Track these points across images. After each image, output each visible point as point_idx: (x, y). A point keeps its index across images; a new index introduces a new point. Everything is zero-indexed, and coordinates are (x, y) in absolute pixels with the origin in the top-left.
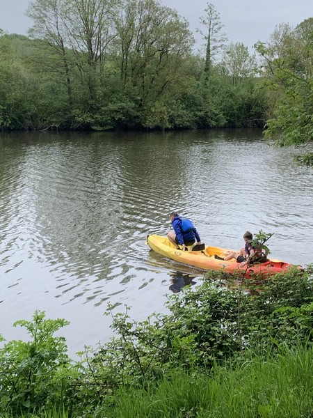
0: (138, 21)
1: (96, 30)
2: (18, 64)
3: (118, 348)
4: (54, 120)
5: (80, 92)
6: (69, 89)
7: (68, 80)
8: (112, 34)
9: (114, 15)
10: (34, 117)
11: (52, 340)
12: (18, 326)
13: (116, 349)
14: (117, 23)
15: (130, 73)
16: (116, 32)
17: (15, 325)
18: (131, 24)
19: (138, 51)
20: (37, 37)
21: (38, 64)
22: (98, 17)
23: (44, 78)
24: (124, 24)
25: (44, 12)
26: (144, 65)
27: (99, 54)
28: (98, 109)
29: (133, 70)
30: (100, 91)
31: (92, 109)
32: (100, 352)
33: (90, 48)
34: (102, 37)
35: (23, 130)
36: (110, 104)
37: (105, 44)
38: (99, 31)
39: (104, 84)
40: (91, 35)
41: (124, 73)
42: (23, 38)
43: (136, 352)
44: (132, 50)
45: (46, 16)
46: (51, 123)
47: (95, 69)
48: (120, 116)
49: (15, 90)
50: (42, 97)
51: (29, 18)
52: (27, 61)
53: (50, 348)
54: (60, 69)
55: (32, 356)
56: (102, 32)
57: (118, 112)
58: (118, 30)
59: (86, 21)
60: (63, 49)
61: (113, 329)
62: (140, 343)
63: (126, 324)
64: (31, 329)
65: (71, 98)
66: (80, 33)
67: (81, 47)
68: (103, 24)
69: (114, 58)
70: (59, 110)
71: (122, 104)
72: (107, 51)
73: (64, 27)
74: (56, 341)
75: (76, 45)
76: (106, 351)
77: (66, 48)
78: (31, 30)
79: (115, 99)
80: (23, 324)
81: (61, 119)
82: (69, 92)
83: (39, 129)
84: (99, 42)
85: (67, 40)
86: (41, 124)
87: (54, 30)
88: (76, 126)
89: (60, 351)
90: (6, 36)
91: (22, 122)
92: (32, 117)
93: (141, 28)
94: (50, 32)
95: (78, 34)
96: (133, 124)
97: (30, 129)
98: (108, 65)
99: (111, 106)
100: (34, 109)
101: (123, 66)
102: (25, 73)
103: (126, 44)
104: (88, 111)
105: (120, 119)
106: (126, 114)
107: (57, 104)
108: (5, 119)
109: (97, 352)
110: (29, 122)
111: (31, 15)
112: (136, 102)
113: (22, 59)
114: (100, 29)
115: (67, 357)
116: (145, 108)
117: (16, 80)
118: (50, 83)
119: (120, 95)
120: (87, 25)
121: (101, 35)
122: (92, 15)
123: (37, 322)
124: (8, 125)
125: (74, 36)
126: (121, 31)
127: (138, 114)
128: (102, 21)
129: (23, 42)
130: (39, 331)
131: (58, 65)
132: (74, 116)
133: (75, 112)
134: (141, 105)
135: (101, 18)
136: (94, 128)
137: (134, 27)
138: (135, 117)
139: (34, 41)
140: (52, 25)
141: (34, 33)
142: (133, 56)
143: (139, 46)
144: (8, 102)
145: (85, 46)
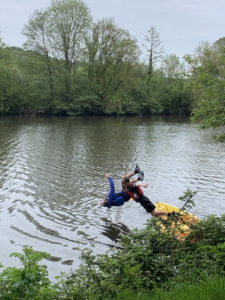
0: (101, 38)
1: (71, 44)
2: (15, 67)
3: (85, 273)
4: (41, 107)
5: (59, 88)
6: (52, 85)
7: (51, 79)
8: (83, 47)
9: (84, 34)
10: (26, 105)
11: (37, 267)
12: (13, 256)
13: (83, 274)
14: (86, 39)
15: (95, 75)
16: (85, 46)
17: (11, 256)
18: (96, 40)
19: (101, 59)
20: (29, 49)
21: (30, 68)
22: (72, 36)
23: (34, 78)
24: (91, 40)
25: (35, 31)
26: (105, 69)
27: (73, 61)
28: (72, 100)
29: (97, 72)
30: (73, 87)
31: (68, 100)
32: (71, 276)
33: (67, 57)
34: (75, 49)
35: (18, 114)
36: (80, 96)
37: (77, 54)
38: (74, 45)
39: (76, 82)
40: (68, 48)
41: (91, 75)
42: (19, 49)
43: (98, 277)
44: (96, 58)
45: (36, 34)
46: (38, 109)
47: (70, 71)
48: (88, 105)
49: (13, 86)
50: (32, 91)
51: (24, 36)
52: (22, 65)
53: (36, 274)
54: (45, 72)
55: (23, 279)
56: (75, 46)
57: (86, 102)
58: (87, 44)
59: (64, 38)
60: (48, 58)
61: (82, 260)
62: (100, 270)
63: (90, 256)
64: (22, 259)
65: (52, 92)
66: (60, 46)
67: (61, 56)
68: (76, 41)
69: (83, 64)
70: (44, 101)
71: (89, 96)
72: (79, 59)
73: (48, 42)
74: (40, 268)
75: (57, 55)
76: (75, 275)
77: (50, 57)
78: (25, 44)
79: (84, 93)
80: (16, 255)
81: (45, 107)
82: (52, 88)
83: (29, 114)
84: (73, 53)
85: (51, 51)
86: (31, 111)
87: (41, 44)
88: (56, 112)
89: (43, 276)
90: (7, 48)
91: (18, 109)
92: (24, 105)
93: (103, 43)
94: (38, 46)
95: (58, 47)
96: (97, 111)
97: (23, 114)
98: (80, 69)
99: (81, 98)
100: (26, 100)
101: (90, 70)
102: (20, 74)
103: (92, 54)
104: (65, 101)
105: (87, 107)
106: (92, 104)
107: (43, 97)
108: (5, 107)
109: (69, 276)
110: (23, 109)
111: (25, 34)
112: (99, 95)
113: (19, 64)
114: (74, 43)
115: (48, 279)
116: (105, 99)
117: (14, 79)
118: (38, 81)
119: (88, 90)
120: (65, 41)
121: (75, 48)
122: (69, 34)
123: (26, 254)
124: (7, 111)
125: (56, 49)
126: (89, 45)
127: (101, 104)
128: (76, 38)
129: (20, 52)
130: (28, 260)
131: (44, 69)
132: (55, 105)
133: (55, 102)
134: (102, 98)
135: (75, 36)
136: (69, 113)
137: (98, 42)
138: (98, 106)
139: (27, 52)
140: (40, 41)
141: (27, 46)
142: (97, 63)
143: (102, 56)
144: (8, 95)
145: (63, 55)
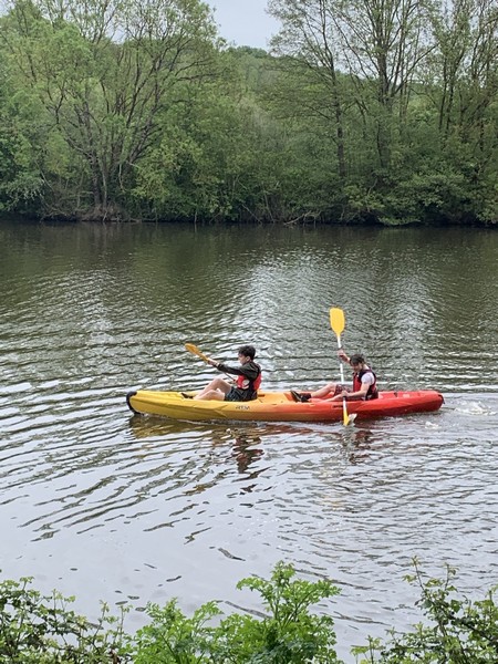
0: (476, 19)
1: (395, 37)
2: (248, 101)
3: (429, 645)
4: (310, 204)
5: (359, 154)
6: (341, 147)
7: (340, 132)
8: (427, 44)
9: (431, 10)
10: (273, 199)
11: (308, 620)
12: (246, 588)
13: (425, 647)
14: (435, 24)
15: (456, 118)
16: (433, 41)
17: (239, 586)
18: (463, 25)
19: (474, 77)
20: (286, 53)
21: (285, 101)
23: (296, 127)
24: (450, 24)
25: (302, 6)
26: (486, 103)
27: (399, 82)
28: (393, 184)
29: (463, 112)
30: (397, 152)
31: (381, 185)
32: (393, 650)
33: (383, 72)
34: (406, 50)
35: (254, 222)
36: (416, 176)
37: (411, 63)
38: (402, 40)
39: (406, 138)
40: (387, 48)
41: (445, 118)
42: (260, 54)
43: (466, 658)
44: (462, 73)
45: (304, 14)
46: (304, 210)
47: (390, 110)
48: (434, 199)
49: (242, 149)
50: (289, 162)
51: (273, 18)
52: (265, 95)
53: (305, 636)
54: (325, 111)
55: (271, 648)
56: (407, 41)
57: (430, 191)
58: (437, 37)
59: (378, 21)
60: (333, 74)
61: (424, 610)
64: (268, 595)
65: (342, 165)
66: (366, 43)
68: (410, 27)
69: (427, 89)
70: (320, 188)
71: (440, 176)
72: (415, 77)
73: (336, 33)
74: (314, 623)
76: (404, 649)
77: (338, 71)
78: (276, 41)
79: (426, 167)
80: (254, 584)
81: (322, 203)
82: (340, 154)
83: (280, 222)
84: (401, 60)
85: (341, 57)
86: (285, 212)
87: (318, 39)
88: (350, 216)
89: (323, 643)
90: (231, 50)
91: (253, 208)
92: (269, 199)
93: (482, 32)
94: (310, 43)
95: (362, 46)
96: (460, 215)
97: (266, 221)
98: (416, 102)
99: (418, 180)
100: (274, 184)
101: (444, 104)
102: (261, 117)
103: (452, 61)
104: (374, 189)
105: (434, 204)
106: (446, 194)
107: (317, 176)
108: (222, 203)
110: (264, 208)
111: (277, 13)
112: (466, 171)
113: (257, 92)
114: (404, 35)
115: (334, 655)
116: (483, 184)
117: (245, 131)
118: (305, 137)
119: (436, 158)
120: (378, 30)
121: (405, 46)
122: (390, 10)
123: (280, 585)
125: (355, 50)
126: (443, 39)
127: (470, 195)
128: (408, 22)
129: (261, 62)
131: (322, 104)
132: (348, 198)
133: (350, 190)
134: (475, 178)
135: (406, 15)
136: (384, 220)
137: (467, 30)
138: (463, 202)
139: (280, 59)
140: (314, 30)
141: (282, 46)
142: (464, 85)
143: (477, 67)
144: (229, 171)
145: (373, 67)
